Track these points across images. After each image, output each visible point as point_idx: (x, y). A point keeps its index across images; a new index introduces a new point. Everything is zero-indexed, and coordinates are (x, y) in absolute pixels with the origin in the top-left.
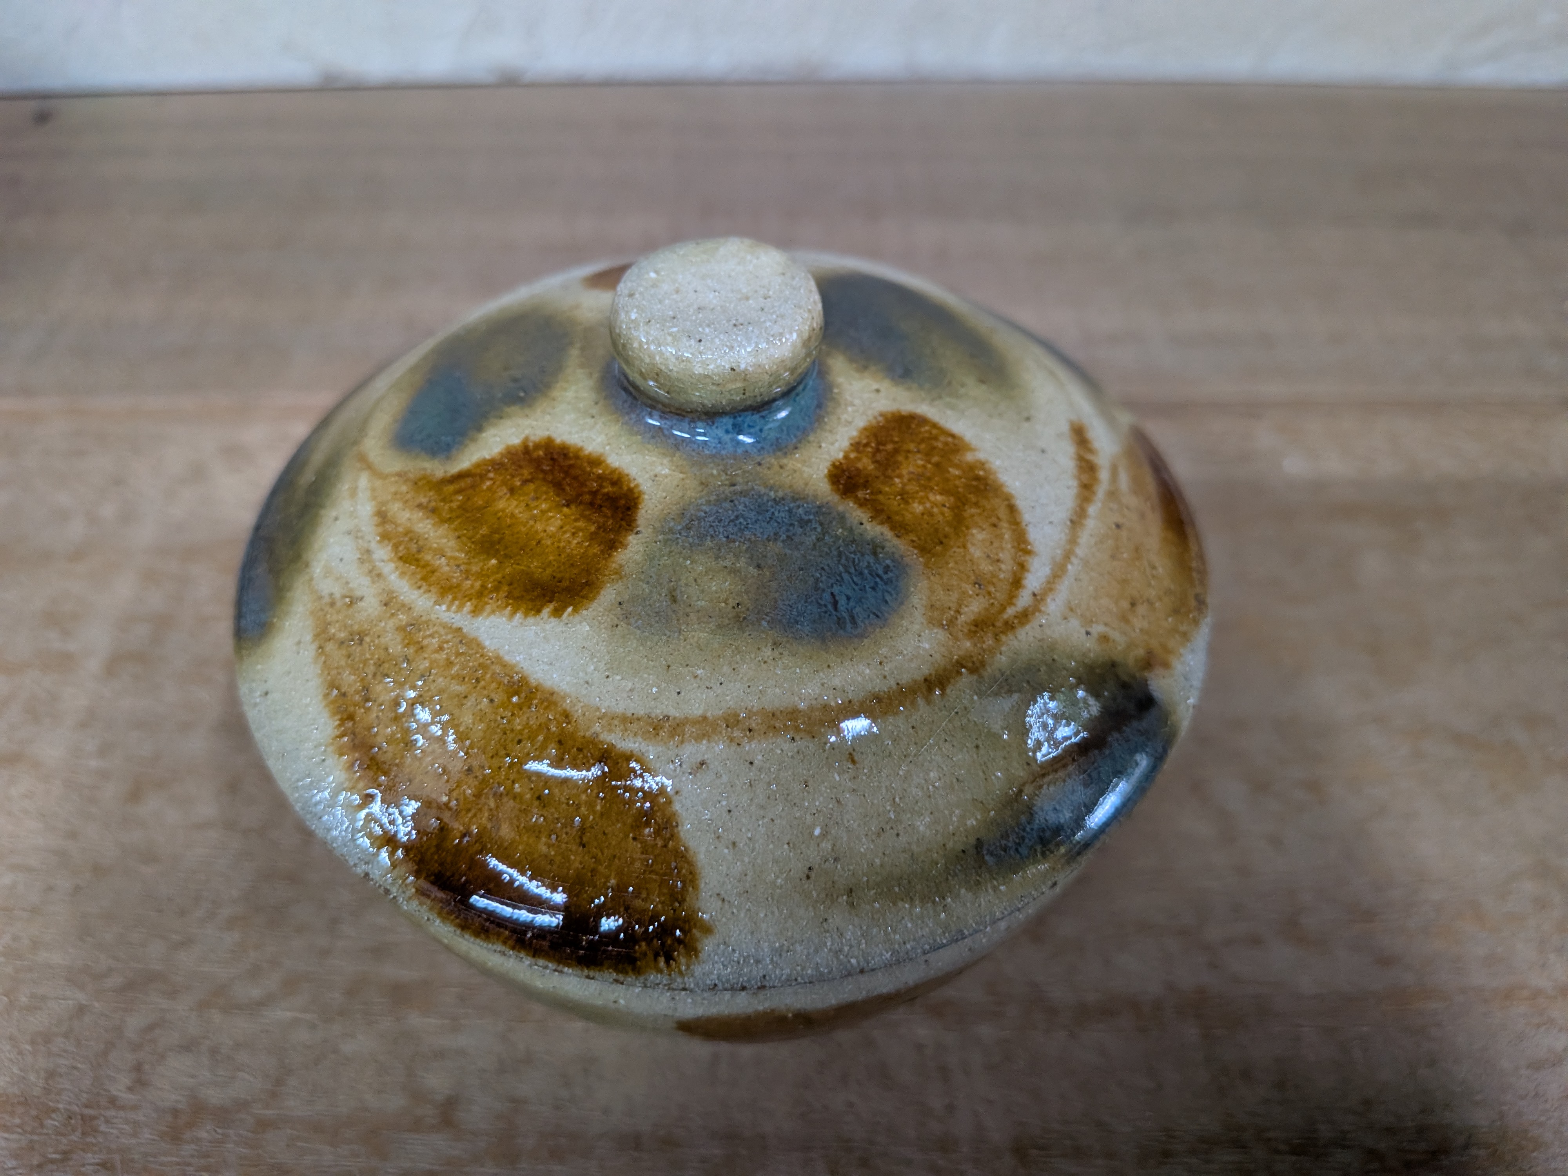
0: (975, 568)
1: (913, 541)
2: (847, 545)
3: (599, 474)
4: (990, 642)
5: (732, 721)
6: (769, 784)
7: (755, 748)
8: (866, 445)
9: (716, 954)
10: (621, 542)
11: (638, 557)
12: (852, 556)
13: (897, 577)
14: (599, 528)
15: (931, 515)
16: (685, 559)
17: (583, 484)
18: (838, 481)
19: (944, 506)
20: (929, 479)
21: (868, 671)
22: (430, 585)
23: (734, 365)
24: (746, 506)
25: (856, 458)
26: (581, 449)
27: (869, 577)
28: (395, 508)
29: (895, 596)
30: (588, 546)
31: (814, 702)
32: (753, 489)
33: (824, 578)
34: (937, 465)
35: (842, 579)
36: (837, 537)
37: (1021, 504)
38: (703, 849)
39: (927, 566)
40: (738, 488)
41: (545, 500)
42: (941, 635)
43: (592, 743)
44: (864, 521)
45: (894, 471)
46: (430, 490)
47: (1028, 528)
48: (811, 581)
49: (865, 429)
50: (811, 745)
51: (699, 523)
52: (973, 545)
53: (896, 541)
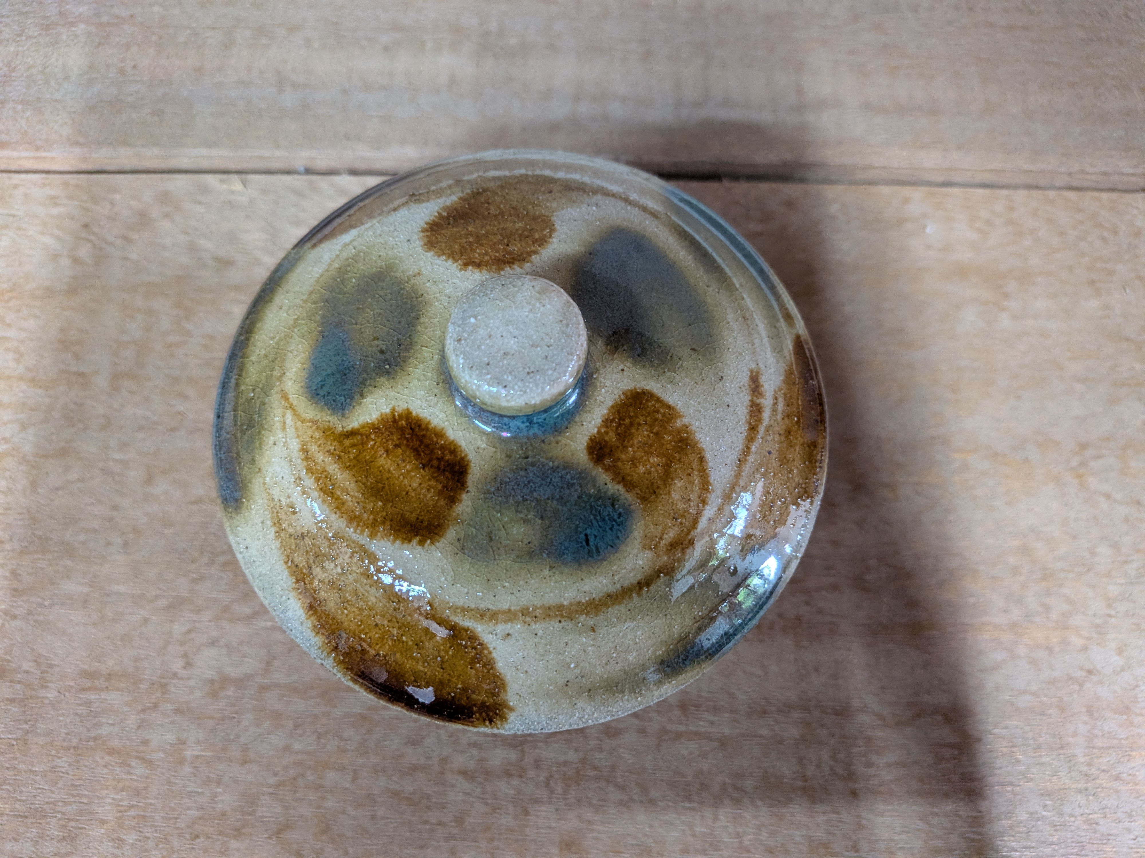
0: (674, 508)
1: (637, 494)
2: (596, 502)
3: (442, 444)
4: (680, 555)
5: (525, 612)
6: (546, 645)
7: (538, 627)
8: (612, 421)
9: (516, 720)
10: (457, 498)
11: (468, 510)
12: (599, 508)
13: (626, 521)
14: (444, 487)
15: (650, 473)
16: (497, 513)
17: (432, 452)
18: (593, 452)
19: (659, 465)
20: (651, 446)
21: (605, 581)
22: (342, 513)
23: (527, 402)
24: (534, 474)
25: (605, 432)
26: (429, 423)
27: (609, 522)
28: (313, 448)
29: (623, 532)
30: (438, 499)
31: (573, 600)
32: (539, 461)
33: (581, 525)
34: (657, 434)
35: (592, 524)
36: (591, 496)
37: (708, 455)
38: (509, 674)
39: (644, 510)
40: (530, 460)
41: (409, 462)
42: (648, 554)
43: (446, 620)
44: (608, 482)
45: (628, 442)
46: (334, 440)
47: (710, 472)
48: (573, 526)
49: (612, 407)
50: (570, 624)
51: (506, 486)
52: (674, 491)
53: (627, 495)
